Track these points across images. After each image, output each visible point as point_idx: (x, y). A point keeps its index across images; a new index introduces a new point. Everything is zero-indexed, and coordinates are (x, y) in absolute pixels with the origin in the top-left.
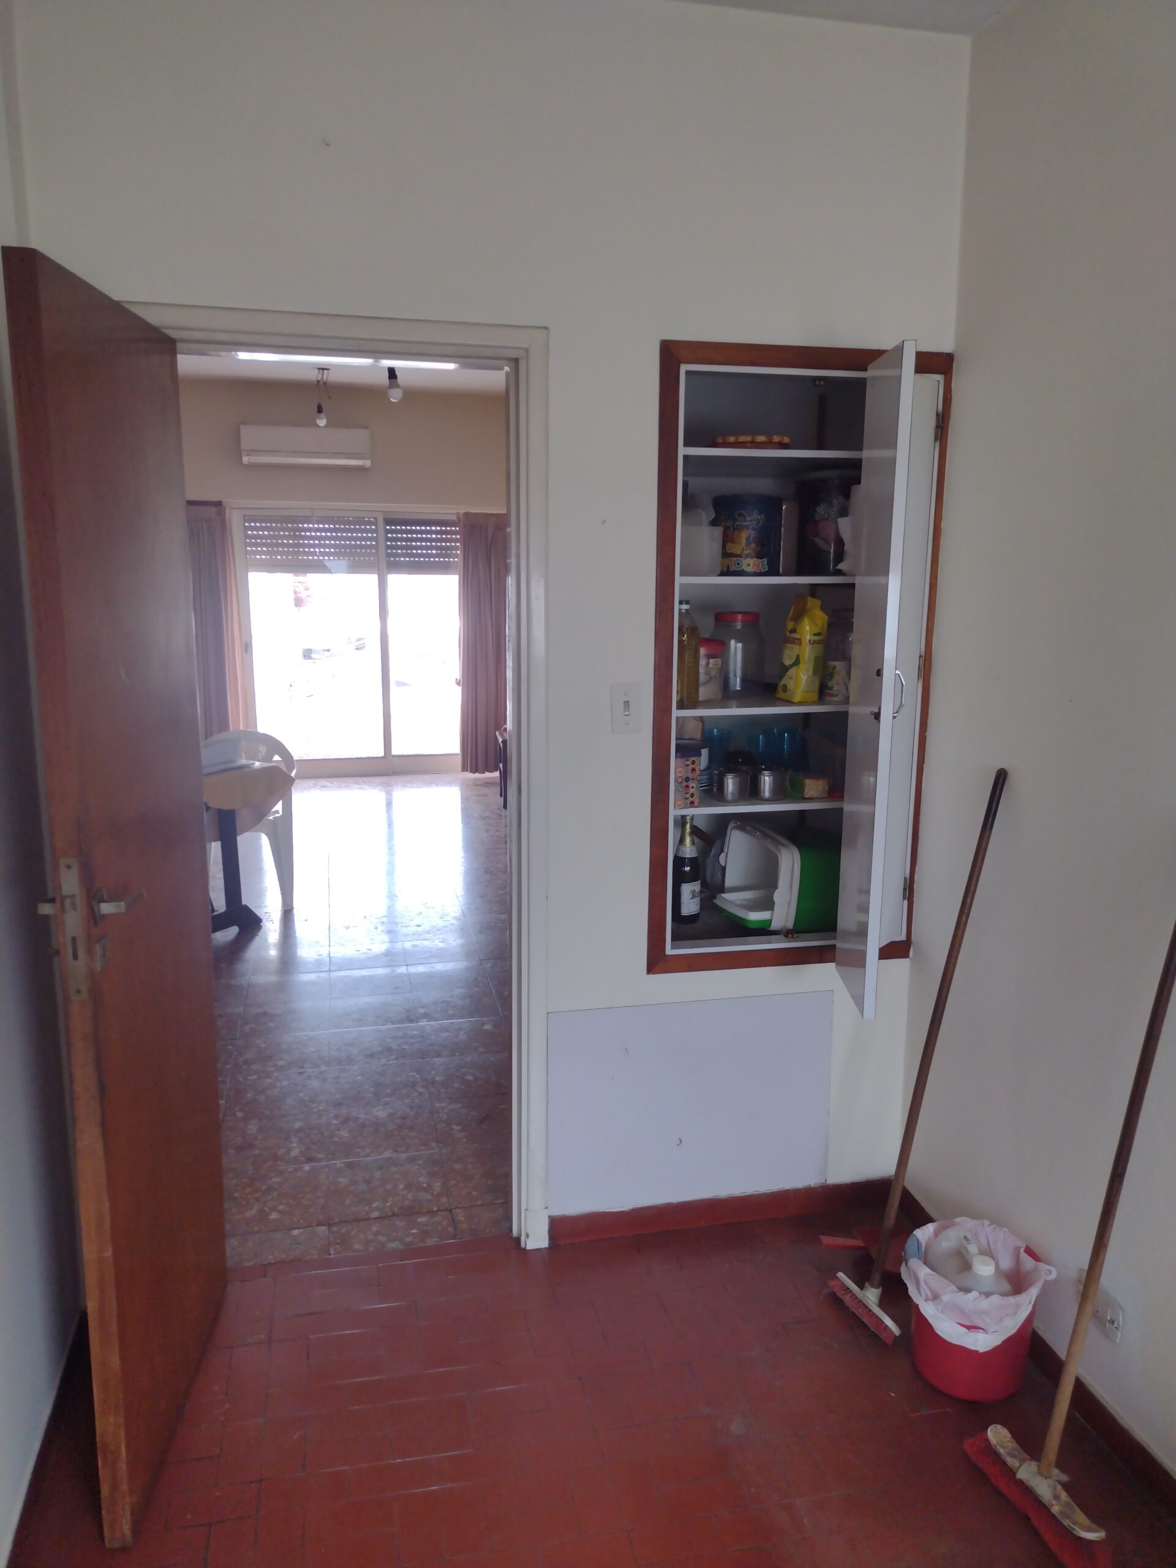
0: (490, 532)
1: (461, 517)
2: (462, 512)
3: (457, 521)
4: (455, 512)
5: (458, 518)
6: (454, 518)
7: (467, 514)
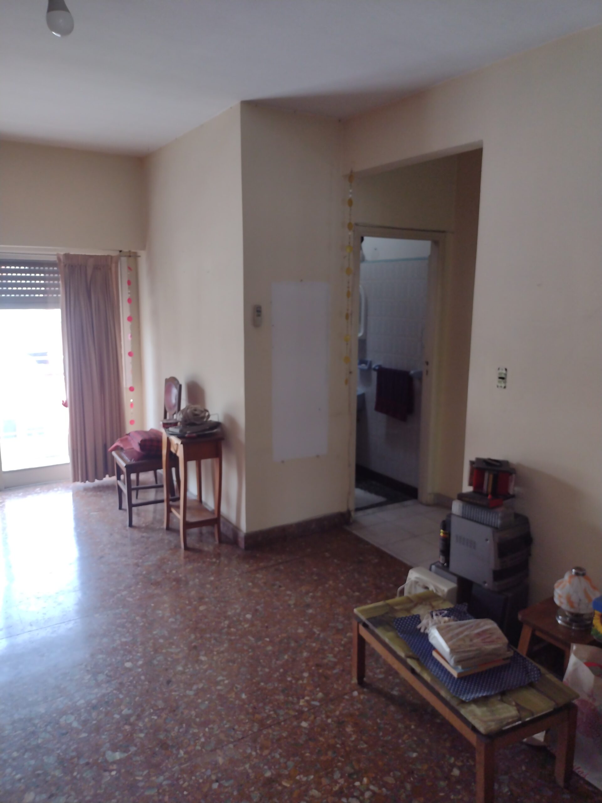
0: (89, 271)
1: (62, 258)
2: (62, 253)
3: (57, 262)
4: (55, 253)
5: (59, 259)
6: (54, 259)
7: (67, 256)
